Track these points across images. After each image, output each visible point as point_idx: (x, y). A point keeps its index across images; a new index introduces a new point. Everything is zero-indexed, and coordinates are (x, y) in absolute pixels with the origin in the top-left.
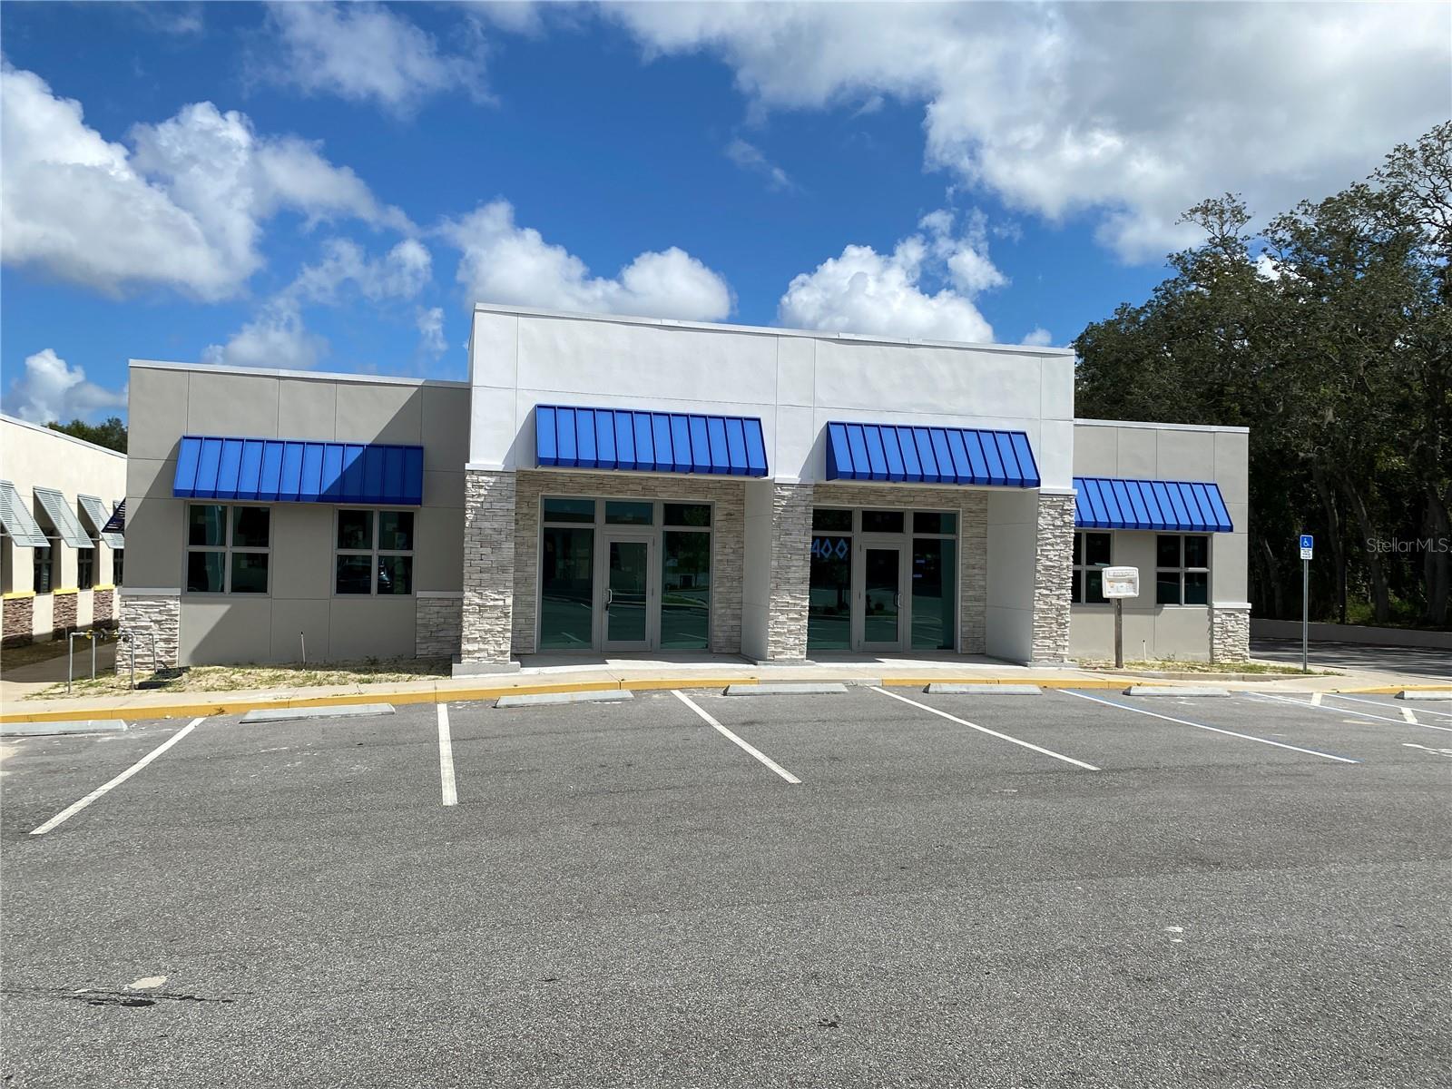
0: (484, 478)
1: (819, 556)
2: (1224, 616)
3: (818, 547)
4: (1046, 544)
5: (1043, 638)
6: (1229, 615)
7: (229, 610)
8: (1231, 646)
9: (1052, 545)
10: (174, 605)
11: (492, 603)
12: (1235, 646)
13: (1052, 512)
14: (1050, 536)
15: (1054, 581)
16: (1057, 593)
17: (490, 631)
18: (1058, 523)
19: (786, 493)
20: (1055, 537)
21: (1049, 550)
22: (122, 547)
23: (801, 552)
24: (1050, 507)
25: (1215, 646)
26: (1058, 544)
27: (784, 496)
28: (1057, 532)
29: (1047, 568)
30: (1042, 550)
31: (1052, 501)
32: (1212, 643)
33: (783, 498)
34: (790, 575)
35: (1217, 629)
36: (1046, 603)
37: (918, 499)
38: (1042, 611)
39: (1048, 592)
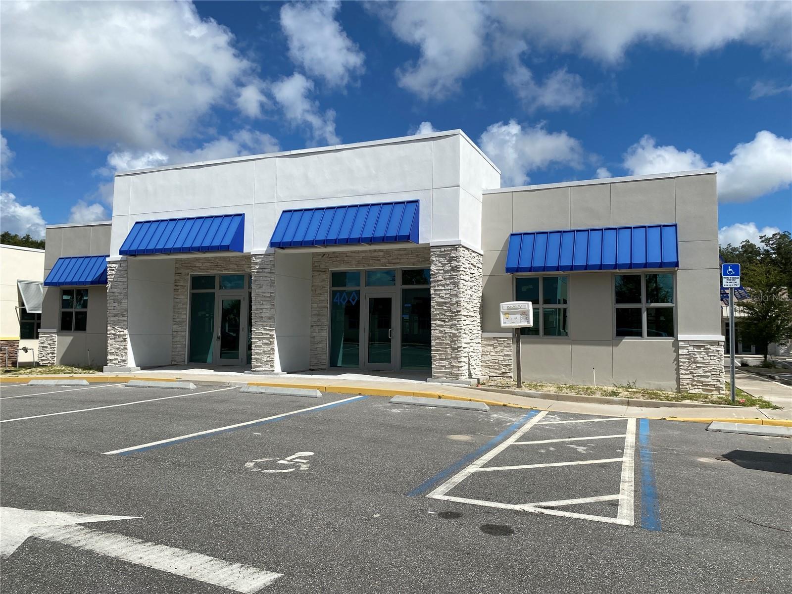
0: (114, 265)
1: (339, 304)
2: (691, 348)
3: (339, 298)
4: (438, 285)
5: (441, 359)
6: (699, 347)
7: (73, 340)
8: (701, 376)
9: (443, 285)
10: (55, 337)
11: (119, 333)
12: (707, 377)
13: (442, 259)
14: (441, 278)
15: (446, 314)
16: (450, 323)
17: (118, 349)
18: (447, 268)
19: (258, 261)
20: (445, 279)
21: (441, 290)
22: (41, 312)
23: (268, 299)
24: (439, 256)
25: (681, 376)
26: (448, 285)
27: (257, 263)
28: (447, 275)
29: (439, 304)
30: (435, 290)
31: (441, 251)
32: (678, 374)
33: (256, 263)
34: (263, 315)
35: (682, 360)
36: (441, 332)
37: (402, 260)
38: (439, 338)
39: (442, 323)
